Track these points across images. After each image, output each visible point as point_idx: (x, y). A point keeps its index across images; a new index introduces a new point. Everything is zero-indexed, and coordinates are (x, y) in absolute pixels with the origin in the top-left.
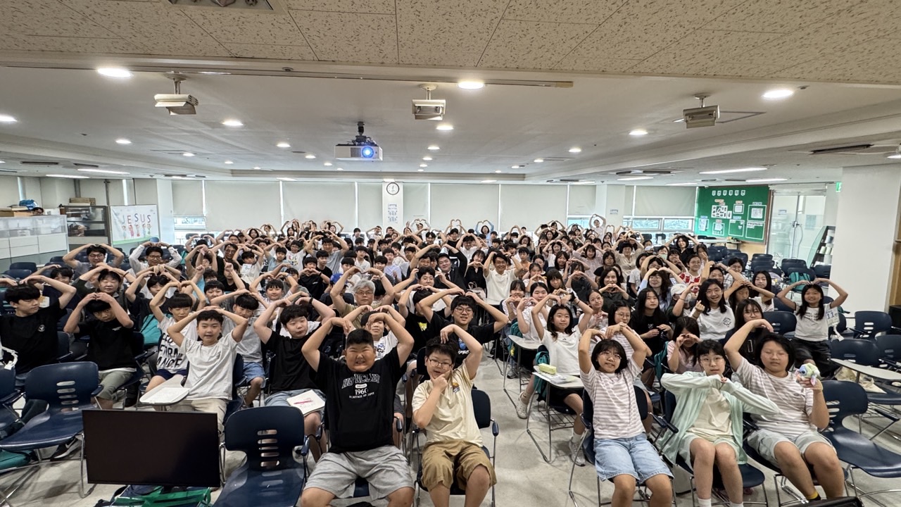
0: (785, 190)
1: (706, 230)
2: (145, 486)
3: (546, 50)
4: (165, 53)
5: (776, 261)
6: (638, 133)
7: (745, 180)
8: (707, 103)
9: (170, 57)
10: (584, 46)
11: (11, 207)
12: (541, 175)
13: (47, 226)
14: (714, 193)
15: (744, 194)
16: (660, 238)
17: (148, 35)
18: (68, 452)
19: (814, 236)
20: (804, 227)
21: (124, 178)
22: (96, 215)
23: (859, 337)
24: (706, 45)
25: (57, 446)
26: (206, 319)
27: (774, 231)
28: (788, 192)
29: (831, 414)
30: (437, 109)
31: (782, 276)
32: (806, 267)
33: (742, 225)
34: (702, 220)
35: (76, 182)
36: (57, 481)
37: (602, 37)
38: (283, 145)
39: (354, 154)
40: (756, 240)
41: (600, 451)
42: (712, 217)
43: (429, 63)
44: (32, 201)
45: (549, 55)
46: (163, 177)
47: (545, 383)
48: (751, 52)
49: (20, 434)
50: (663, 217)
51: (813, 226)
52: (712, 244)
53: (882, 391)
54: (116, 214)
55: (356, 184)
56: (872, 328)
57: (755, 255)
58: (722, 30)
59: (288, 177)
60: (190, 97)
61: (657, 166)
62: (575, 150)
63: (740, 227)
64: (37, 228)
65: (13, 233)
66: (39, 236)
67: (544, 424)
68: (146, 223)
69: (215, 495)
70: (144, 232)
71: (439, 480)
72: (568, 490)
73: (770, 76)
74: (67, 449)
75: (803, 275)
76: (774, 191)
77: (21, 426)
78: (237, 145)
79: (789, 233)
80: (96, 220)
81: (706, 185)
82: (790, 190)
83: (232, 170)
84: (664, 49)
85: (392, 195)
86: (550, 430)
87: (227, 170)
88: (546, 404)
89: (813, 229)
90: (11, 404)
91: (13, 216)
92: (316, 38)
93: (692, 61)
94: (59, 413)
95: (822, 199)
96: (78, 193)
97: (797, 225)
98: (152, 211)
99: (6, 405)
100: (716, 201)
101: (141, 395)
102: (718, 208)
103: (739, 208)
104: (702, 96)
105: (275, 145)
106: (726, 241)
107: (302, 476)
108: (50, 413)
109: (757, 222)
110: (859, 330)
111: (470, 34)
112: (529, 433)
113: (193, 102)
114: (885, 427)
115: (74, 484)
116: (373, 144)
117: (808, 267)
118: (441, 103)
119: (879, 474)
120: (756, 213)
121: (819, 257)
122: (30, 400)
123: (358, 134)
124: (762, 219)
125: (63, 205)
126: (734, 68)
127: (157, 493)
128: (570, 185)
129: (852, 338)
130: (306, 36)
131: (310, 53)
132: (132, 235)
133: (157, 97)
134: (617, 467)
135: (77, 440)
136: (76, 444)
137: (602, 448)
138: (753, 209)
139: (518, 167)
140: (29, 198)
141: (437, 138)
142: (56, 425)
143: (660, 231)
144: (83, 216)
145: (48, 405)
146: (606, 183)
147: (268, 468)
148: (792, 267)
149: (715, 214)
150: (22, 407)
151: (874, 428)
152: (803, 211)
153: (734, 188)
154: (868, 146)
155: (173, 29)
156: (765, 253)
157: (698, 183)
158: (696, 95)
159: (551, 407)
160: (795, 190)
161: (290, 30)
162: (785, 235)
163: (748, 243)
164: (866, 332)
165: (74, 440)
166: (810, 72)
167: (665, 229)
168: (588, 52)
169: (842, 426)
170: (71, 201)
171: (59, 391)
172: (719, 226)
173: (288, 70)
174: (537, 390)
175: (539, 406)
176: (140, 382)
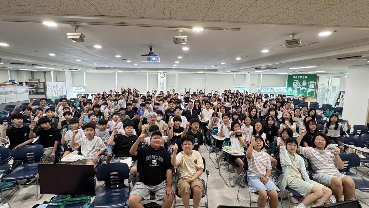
0: (324, 76)
1: (291, 93)
2: (64, 195)
3: (233, 12)
4: (73, 14)
5: (320, 105)
6: (265, 51)
7: (307, 72)
8: (295, 37)
9: (75, 15)
10: (249, 10)
11: (5, 82)
12: (224, 69)
13: (21, 90)
14: (294, 77)
15: (307, 78)
16: (272, 96)
17: (67, 5)
18: (31, 182)
19: (335, 95)
20: (331, 91)
21: (52, 71)
22: (40, 86)
23: (355, 136)
24: (300, 10)
25: (27, 179)
26: (88, 128)
27: (319, 93)
28: (325, 77)
29: (345, 166)
30: (184, 40)
31: (323, 111)
32: (332, 107)
33: (306, 91)
34: (289, 89)
35: (32, 72)
36: (27, 194)
37: (257, 6)
38: (118, 56)
39: (148, 59)
40: (311, 97)
41: (250, 181)
42: (293, 87)
43: (183, 19)
44: (14, 80)
45: (234, 14)
46: (68, 70)
47: (227, 154)
48: (319, 14)
49: (11, 175)
50: (273, 87)
51: (335, 91)
52: (293, 98)
53: (365, 157)
54: (49, 86)
55: (147, 73)
56: (360, 132)
57: (311, 103)
58: (307, 3)
59: (120, 70)
60: (82, 34)
61: (271, 66)
62: (238, 59)
63: (305, 91)
64: (16, 91)
65: (7, 93)
66: (17, 94)
67: (226, 171)
68: (61, 89)
69: (93, 199)
70: (60, 93)
71: (186, 192)
72: (237, 198)
73: (325, 24)
74: (31, 181)
75: (331, 111)
76: (319, 77)
77: (12, 171)
78: (99, 56)
79: (325, 94)
80: (40, 88)
81: (291, 74)
82: (325, 76)
83: (96, 67)
84: (282, 12)
85: (162, 78)
86: (229, 173)
87: (94, 67)
88: (227, 162)
89: (335, 92)
90: (8, 162)
91: (6, 86)
92: (137, 7)
93: (293, 18)
94: (28, 166)
95: (339, 80)
96: (33, 77)
97: (328, 90)
98: (63, 84)
99: (6, 162)
100: (295, 80)
101: (61, 159)
102: (296, 83)
103: (304, 83)
104: (293, 35)
105: (115, 56)
106: (299, 97)
107: (128, 191)
108: (24, 166)
109: (312, 89)
110: (355, 133)
111: (202, 5)
112: (220, 174)
113: (83, 37)
114: (366, 172)
115: (34, 195)
116: (156, 55)
117: (333, 108)
118: (186, 37)
119: (365, 191)
120: (311, 85)
121: (337, 103)
122: (16, 160)
123: (150, 51)
124: (314, 88)
125: (27, 82)
126: (310, 21)
127: (69, 198)
128: (235, 74)
129: (352, 136)
130: (133, 6)
131: (134, 14)
132: (55, 94)
133: (68, 34)
134: (259, 187)
135: (35, 177)
136: (34, 178)
137: (251, 180)
138: (310, 84)
139: (214, 66)
140: (13, 79)
141: (182, 53)
142: (26, 170)
143: (272, 93)
144: (35, 86)
145: (23, 163)
146: (250, 73)
147: (114, 188)
148: (326, 108)
149: (295, 86)
150: (12, 163)
151: (362, 173)
152: (331, 85)
153: (302, 75)
154: (361, 56)
155: (77, 3)
156: (315, 102)
157: (288, 73)
158: (291, 34)
159: (229, 164)
160: (328, 76)
161: (126, 3)
162: (323, 94)
163: (308, 98)
164: (358, 134)
165: (33, 177)
166: (342, 23)
167: (274, 92)
168: (250, 13)
169: (349, 171)
170: (30, 80)
171: (27, 157)
172: (296, 91)
173: (122, 23)
174: (223, 157)
175: (224, 164)
176: (60, 153)
